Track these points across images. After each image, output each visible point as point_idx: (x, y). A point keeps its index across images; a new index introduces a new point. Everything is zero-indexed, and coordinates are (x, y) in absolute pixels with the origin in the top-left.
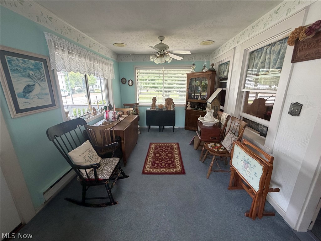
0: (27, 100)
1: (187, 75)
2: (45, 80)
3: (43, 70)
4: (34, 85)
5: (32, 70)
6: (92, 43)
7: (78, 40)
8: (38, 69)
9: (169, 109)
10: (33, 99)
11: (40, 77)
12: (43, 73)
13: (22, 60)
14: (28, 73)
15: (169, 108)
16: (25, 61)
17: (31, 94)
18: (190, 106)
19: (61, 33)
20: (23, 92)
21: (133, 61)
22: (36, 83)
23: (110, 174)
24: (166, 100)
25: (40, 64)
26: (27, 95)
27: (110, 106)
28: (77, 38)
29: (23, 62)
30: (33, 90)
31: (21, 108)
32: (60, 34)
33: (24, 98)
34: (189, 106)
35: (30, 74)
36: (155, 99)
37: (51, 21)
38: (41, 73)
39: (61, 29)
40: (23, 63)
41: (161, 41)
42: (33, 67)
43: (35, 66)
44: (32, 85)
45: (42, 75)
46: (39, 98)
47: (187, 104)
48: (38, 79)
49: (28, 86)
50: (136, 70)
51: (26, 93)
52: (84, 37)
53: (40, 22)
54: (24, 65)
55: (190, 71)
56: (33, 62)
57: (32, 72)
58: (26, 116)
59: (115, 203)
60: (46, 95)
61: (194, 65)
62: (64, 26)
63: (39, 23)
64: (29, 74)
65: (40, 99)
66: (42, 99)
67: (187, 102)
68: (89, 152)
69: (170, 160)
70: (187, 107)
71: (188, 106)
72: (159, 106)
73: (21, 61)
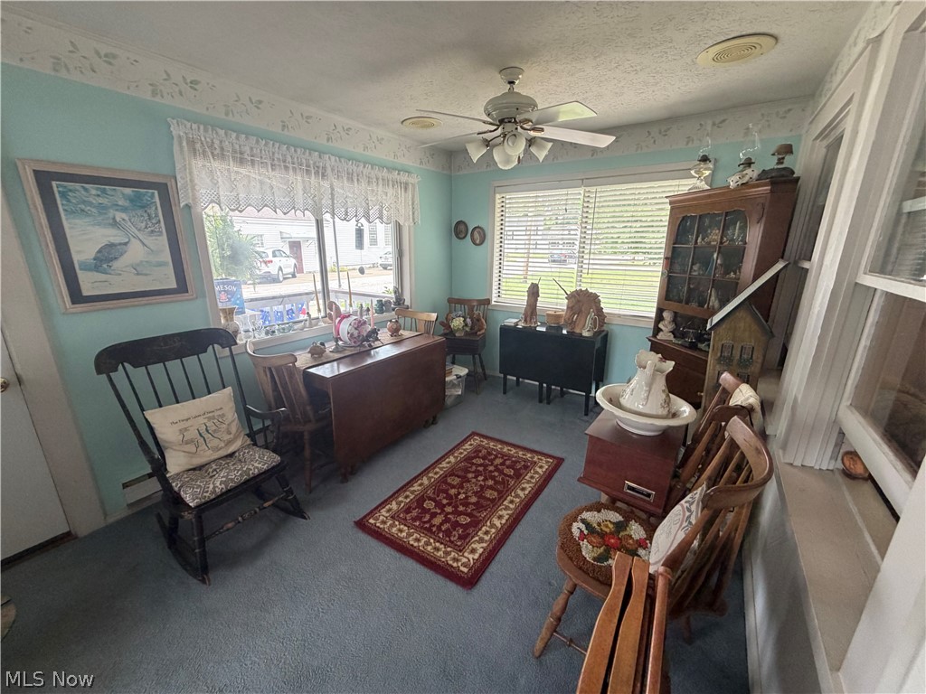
0: (102, 277)
1: (671, 203)
2: (161, 232)
3: (156, 208)
4: (126, 244)
5: (124, 209)
6: (339, 129)
7: (284, 126)
8: (142, 207)
9: (577, 331)
10: (120, 274)
11: (147, 224)
12: (157, 216)
13: (97, 189)
14: (111, 215)
15: (581, 326)
16: (104, 191)
17: (115, 264)
18: (671, 327)
19: (227, 114)
20: (94, 259)
21: (489, 169)
22: (132, 239)
23: (207, 495)
24: (570, 297)
25: (149, 195)
26: (105, 266)
27: (399, 301)
28: (282, 122)
29: (99, 193)
30: (122, 255)
31: (85, 293)
32: (224, 117)
33: (97, 271)
34: (666, 326)
35: (118, 219)
36: (534, 292)
37: (196, 90)
38: (149, 215)
39: (225, 105)
40: (98, 196)
41: (509, 86)
42: (127, 204)
43: (132, 201)
44: (120, 244)
45: (154, 221)
46: (138, 274)
47: (659, 318)
48: (139, 230)
49: (112, 245)
50: (498, 196)
51: (101, 261)
52: (308, 117)
53: (159, 96)
54: (101, 200)
55: (683, 186)
56: (128, 191)
57: (124, 216)
58: (95, 311)
59: (203, 581)
60: (160, 266)
61: (705, 159)
62: (238, 97)
63: (158, 99)
64: (114, 218)
65: (141, 274)
66: (146, 275)
67: (660, 311)
68: (209, 419)
69: (475, 513)
70: (657, 330)
71: (661, 326)
72: (548, 315)
73: (94, 192)
